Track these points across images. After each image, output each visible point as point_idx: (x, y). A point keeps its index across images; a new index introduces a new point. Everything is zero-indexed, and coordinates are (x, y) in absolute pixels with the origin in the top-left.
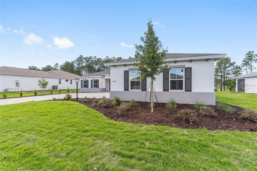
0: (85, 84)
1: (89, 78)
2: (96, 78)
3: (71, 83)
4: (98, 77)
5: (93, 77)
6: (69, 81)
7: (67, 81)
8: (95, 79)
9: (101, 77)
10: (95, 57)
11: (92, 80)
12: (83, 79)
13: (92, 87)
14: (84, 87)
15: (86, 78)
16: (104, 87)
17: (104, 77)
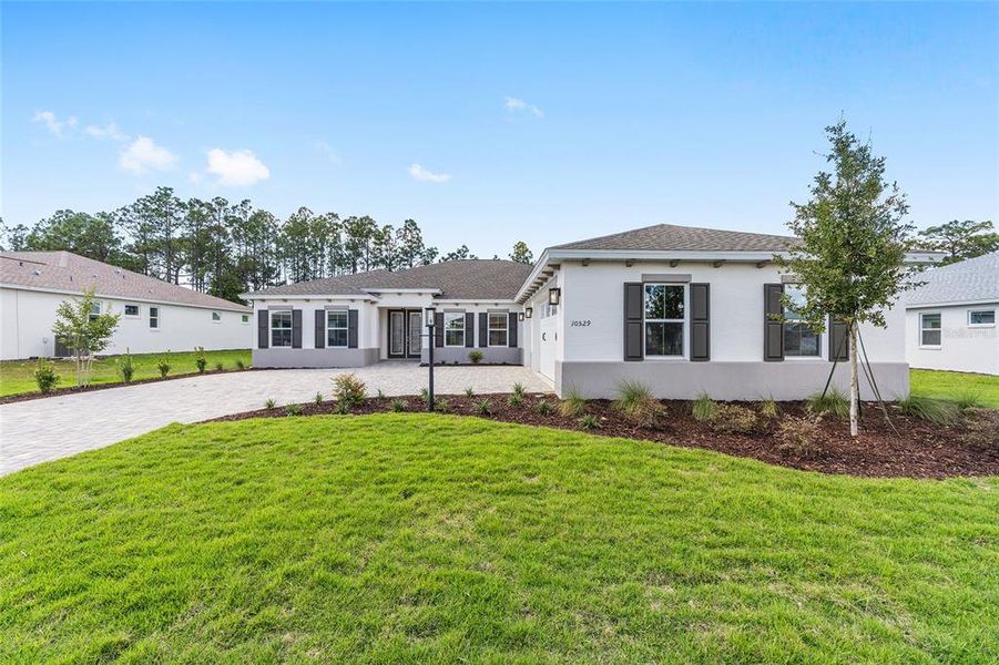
0: (283, 330)
1: (308, 300)
2: (341, 302)
3: (153, 323)
4: (353, 300)
5: (330, 297)
6: (144, 311)
7: (132, 310)
8: (335, 307)
9: (366, 301)
10: (244, 203)
11: (319, 314)
12: (271, 304)
13: (319, 344)
14: (274, 344)
15: (285, 300)
16: (374, 345)
17: (373, 298)
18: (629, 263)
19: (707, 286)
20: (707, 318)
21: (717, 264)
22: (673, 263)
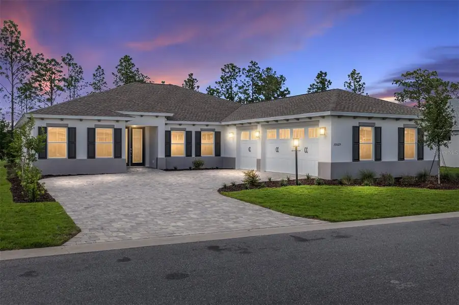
1: (82, 120)
2: (108, 123)
5: (99, 118)
8: (103, 126)
11: (91, 132)
12: (49, 122)
13: (91, 156)
15: (61, 120)
18: (355, 117)
19: (380, 128)
20: (381, 142)
21: (384, 119)
22: (370, 118)
